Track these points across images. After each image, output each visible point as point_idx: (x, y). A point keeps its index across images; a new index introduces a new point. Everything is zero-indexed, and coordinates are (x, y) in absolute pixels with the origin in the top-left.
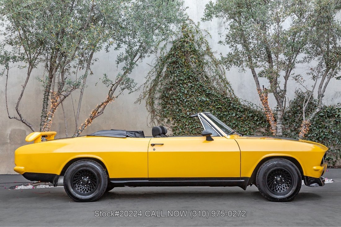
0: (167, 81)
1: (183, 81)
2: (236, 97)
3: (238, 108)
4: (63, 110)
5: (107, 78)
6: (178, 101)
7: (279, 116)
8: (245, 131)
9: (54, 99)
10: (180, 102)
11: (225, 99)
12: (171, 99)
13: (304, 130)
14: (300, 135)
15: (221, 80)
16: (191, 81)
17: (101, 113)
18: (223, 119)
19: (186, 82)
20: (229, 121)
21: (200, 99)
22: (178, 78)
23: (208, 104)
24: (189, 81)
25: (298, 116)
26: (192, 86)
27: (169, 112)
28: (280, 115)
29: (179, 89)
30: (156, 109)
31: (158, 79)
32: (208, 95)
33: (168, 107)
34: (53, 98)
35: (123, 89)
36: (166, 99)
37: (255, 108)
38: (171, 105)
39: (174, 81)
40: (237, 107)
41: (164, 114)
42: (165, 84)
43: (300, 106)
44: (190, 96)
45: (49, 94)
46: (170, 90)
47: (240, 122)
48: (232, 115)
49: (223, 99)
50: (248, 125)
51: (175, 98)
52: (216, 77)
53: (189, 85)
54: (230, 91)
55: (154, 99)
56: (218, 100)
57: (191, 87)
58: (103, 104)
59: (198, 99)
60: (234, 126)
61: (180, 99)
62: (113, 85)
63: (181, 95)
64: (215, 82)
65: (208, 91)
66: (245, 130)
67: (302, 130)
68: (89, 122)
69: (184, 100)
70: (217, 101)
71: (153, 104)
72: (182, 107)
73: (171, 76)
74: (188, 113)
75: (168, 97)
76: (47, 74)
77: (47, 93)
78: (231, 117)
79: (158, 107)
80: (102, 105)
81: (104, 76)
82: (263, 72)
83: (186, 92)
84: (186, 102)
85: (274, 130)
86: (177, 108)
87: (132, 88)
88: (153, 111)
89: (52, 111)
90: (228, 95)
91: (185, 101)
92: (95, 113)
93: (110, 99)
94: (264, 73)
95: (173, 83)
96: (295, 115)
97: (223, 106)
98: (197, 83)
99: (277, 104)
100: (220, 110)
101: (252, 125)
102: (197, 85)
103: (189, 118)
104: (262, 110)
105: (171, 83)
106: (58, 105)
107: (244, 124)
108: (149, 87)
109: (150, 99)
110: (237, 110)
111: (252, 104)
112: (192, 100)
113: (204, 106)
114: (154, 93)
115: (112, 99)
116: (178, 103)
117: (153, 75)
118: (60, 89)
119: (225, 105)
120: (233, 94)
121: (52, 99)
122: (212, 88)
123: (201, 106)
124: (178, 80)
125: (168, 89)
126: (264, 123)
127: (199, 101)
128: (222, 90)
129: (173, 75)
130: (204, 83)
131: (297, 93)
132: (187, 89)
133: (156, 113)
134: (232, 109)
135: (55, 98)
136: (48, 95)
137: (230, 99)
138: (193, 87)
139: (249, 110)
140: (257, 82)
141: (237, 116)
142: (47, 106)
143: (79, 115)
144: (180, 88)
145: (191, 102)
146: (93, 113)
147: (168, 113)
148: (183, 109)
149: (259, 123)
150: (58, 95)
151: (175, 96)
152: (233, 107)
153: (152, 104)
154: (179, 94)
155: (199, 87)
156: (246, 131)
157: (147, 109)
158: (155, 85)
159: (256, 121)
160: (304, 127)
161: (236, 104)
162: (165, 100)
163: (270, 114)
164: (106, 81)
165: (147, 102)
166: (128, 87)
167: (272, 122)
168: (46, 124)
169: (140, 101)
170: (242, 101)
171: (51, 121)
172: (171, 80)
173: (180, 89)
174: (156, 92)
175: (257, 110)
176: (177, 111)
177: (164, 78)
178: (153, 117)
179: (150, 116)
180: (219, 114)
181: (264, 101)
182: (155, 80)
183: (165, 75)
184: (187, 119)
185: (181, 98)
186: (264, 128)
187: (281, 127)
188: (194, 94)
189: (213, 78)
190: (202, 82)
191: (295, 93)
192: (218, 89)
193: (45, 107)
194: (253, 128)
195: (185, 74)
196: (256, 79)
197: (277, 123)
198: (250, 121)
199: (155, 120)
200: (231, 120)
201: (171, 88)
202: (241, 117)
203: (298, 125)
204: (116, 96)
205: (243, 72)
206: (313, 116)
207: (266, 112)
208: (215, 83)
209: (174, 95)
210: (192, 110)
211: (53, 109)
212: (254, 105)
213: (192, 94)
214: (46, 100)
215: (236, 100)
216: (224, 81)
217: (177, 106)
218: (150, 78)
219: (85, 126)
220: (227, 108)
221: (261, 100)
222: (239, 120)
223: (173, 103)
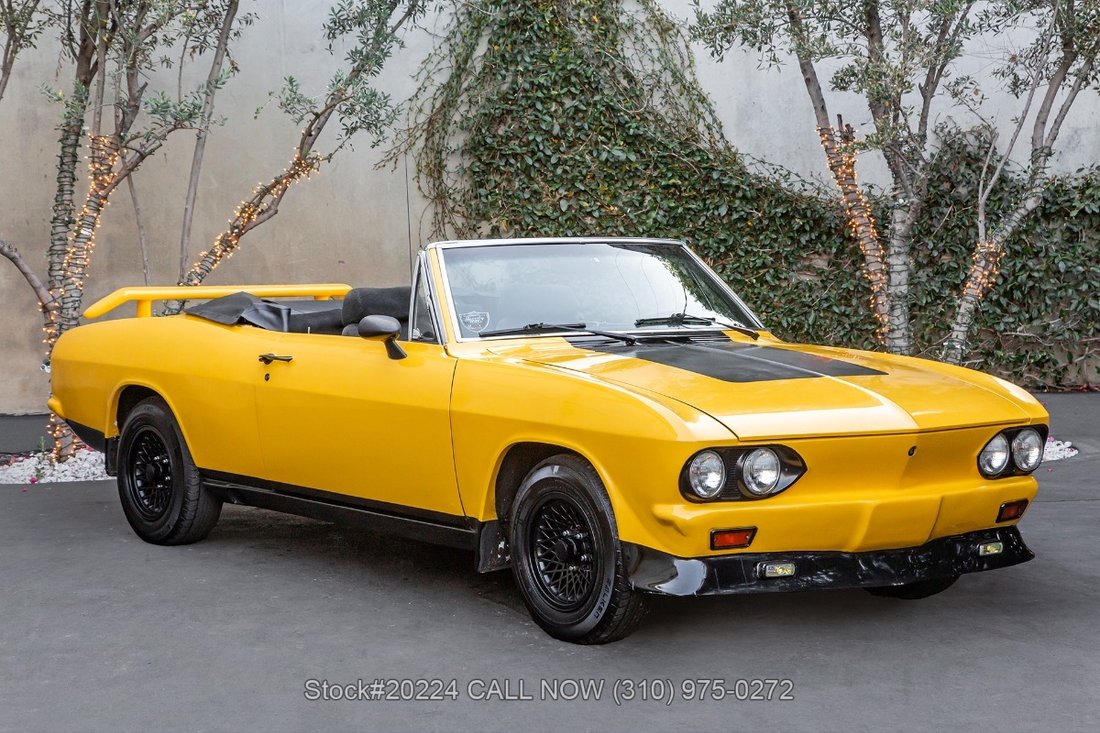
0: (489, 90)
1: (548, 89)
2: (729, 149)
3: (738, 188)
4: (135, 203)
5: (298, 92)
6: (530, 162)
7: (898, 227)
8: (760, 268)
9: (102, 160)
10: (537, 165)
11: (692, 154)
12: (503, 155)
13: (984, 275)
14: (969, 291)
15: (679, 86)
16: (573, 89)
17: (272, 212)
18: (684, 225)
19: (559, 95)
20: (706, 233)
21: (604, 156)
22: (529, 79)
23: (634, 174)
24: (569, 91)
25: (942, 214)
26: (577, 110)
27: (496, 201)
28: (903, 222)
29: (533, 118)
30: (451, 191)
31: (459, 83)
32: (633, 142)
33: (493, 184)
34: (96, 160)
35: (351, 131)
36: (486, 153)
37: (797, 188)
38: (505, 176)
39: (515, 92)
40: (734, 183)
41: (481, 206)
42: (484, 100)
43: (948, 179)
44: (571, 145)
45: (80, 142)
46: (501, 121)
47: (743, 237)
48: (716, 213)
49: (687, 155)
50: (771, 247)
51: (519, 150)
52: (663, 75)
53: (567, 106)
54: (709, 127)
55: (444, 155)
56: (668, 160)
57: (575, 113)
58: (278, 182)
59: (599, 154)
60: (722, 250)
61: (533, 153)
62: (317, 116)
63: (539, 139)
64: (658, 96)
65: (634, 125)
66: (759, 262)
67: (975, 275)
68: (227, 244)
69: (550, 157)
70: (664, 160)
71: (440, 173)
72: (542, 183)
73: (503, 72)
74: (564, 205)
75: (493, 148)
76: (71, 68)
77: (73, 137)
78: (710, 219)
79: (459, 180)
80: (274, 186)
81: (288, 83)
82: (851, 72)
83: (556, 130)
84: (556, 166)
85: (876, 274)
86: (524, 186)
87: (383, 128)
88: (440, 196)
89: (92, 204)
90: (702, 142)
91: (554, 160)
92: (250, 215)
93: (304, 163)
94: (854, 74)
95: (512, 97)
96: (934, 210)
97: (686, 179)
98: (597, 98)
99: (893, 186)
100: (674, 194)
101: (786, 246)
102: (595, 104)
103: (566, 221)
104: (821, 195)
105: (504, 98)
106: (117, 183)
107: (757, 241)
108: (427, 110)
109: (432, 156)
110: (733, 195)
111: (784, 172)
112: (578, 158)
113: (617, 181)
114: (446, 133)
115: (311, 165)
116: (527, 170)
117: (439, 67)
118: (123, 126)
119: (691, 175)
120: (722, 136)
121: (93, 162)
122: (647, 115)
123: (609, 178)
124: (527, 86)
125: (494, 119)
126: (824, 237)
127: (601, 162)
128: (682, 123)
129: (512, 68)
130: (621, 98)
131: (941, 134)
132: (561, 121)
133: (451, 204)
134: (715, 191)
135: (104, 159)
136: (76, 145)
137: (711, 156)
138: (581, 111)
139: (776, 196)
140: (817, 103)
141: (734, 213)
142: (72, 185)
143: (191, 220)
144: (536, 116)
145: (573, 167)
146: (241, 214)
147: (493, 204)
148: (548, 189)
149: (807, 238)
150: (113, 146)
151: (517, 142)
152: (721, 184)
153: (437, 170)
154: (531, 138)
155: (601, 112)
156: (764, 265)
157: (420, 188)
158: (449, 104)
159: (798, 231)
160: (983, 263)
161: (731, 174)
162: (484, 158)
163: (862, 217)
164: (292, 102)
165: (418, 165)
166: (369, 124)
167: (868, 247)
168: (74, 253)
169: (394, 159)
170: (751, 164)
171: (89, 239)
172: (505, 87)
173: (536, 121)
174: (450, 129)
175: (804, 194)
176: (527, 196)
177: (481, 79)
178: (440, 216)
179: (429, 215)
180: (672, 209)
181: (844, 172)
182: (447, 87)
183: (484, 69)
184: (560, 225)
185: (539, 150)
186: (825, 257)
187: (905, 264)
188: (583, 137)
189: (651, 82)
190: (612, 93)
191: (935, 132)
192: (668, 121)
193: (67, 187)
194: (786, 258)
195: (552, 66)
196: (814, 93)
197: (892, 252)
198: (776, 232)
199: (448, 226)
200: (713, 229)
201: (503, 114)
202: (746, 220)
203: (941, 245)
204: (326, 155)
205: (774, 68)
206: (1014, 224)
207: (850, 209)
208: (657, 100)
209: (513, 142)
210: (578, 193)
211: (97, 196)
212: (793, 178)
213: (579, 138)
214: (68, 161)
215: (730, 159)
216: (689, 91)
217: (526, 180)
218: (428, 78)
219: (215, 261)
220: (698, 187)
221: (832, 168)
222: (740, 229)
223: (512, 170)
